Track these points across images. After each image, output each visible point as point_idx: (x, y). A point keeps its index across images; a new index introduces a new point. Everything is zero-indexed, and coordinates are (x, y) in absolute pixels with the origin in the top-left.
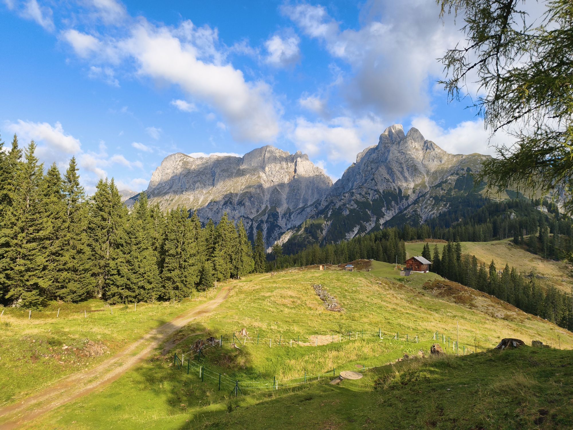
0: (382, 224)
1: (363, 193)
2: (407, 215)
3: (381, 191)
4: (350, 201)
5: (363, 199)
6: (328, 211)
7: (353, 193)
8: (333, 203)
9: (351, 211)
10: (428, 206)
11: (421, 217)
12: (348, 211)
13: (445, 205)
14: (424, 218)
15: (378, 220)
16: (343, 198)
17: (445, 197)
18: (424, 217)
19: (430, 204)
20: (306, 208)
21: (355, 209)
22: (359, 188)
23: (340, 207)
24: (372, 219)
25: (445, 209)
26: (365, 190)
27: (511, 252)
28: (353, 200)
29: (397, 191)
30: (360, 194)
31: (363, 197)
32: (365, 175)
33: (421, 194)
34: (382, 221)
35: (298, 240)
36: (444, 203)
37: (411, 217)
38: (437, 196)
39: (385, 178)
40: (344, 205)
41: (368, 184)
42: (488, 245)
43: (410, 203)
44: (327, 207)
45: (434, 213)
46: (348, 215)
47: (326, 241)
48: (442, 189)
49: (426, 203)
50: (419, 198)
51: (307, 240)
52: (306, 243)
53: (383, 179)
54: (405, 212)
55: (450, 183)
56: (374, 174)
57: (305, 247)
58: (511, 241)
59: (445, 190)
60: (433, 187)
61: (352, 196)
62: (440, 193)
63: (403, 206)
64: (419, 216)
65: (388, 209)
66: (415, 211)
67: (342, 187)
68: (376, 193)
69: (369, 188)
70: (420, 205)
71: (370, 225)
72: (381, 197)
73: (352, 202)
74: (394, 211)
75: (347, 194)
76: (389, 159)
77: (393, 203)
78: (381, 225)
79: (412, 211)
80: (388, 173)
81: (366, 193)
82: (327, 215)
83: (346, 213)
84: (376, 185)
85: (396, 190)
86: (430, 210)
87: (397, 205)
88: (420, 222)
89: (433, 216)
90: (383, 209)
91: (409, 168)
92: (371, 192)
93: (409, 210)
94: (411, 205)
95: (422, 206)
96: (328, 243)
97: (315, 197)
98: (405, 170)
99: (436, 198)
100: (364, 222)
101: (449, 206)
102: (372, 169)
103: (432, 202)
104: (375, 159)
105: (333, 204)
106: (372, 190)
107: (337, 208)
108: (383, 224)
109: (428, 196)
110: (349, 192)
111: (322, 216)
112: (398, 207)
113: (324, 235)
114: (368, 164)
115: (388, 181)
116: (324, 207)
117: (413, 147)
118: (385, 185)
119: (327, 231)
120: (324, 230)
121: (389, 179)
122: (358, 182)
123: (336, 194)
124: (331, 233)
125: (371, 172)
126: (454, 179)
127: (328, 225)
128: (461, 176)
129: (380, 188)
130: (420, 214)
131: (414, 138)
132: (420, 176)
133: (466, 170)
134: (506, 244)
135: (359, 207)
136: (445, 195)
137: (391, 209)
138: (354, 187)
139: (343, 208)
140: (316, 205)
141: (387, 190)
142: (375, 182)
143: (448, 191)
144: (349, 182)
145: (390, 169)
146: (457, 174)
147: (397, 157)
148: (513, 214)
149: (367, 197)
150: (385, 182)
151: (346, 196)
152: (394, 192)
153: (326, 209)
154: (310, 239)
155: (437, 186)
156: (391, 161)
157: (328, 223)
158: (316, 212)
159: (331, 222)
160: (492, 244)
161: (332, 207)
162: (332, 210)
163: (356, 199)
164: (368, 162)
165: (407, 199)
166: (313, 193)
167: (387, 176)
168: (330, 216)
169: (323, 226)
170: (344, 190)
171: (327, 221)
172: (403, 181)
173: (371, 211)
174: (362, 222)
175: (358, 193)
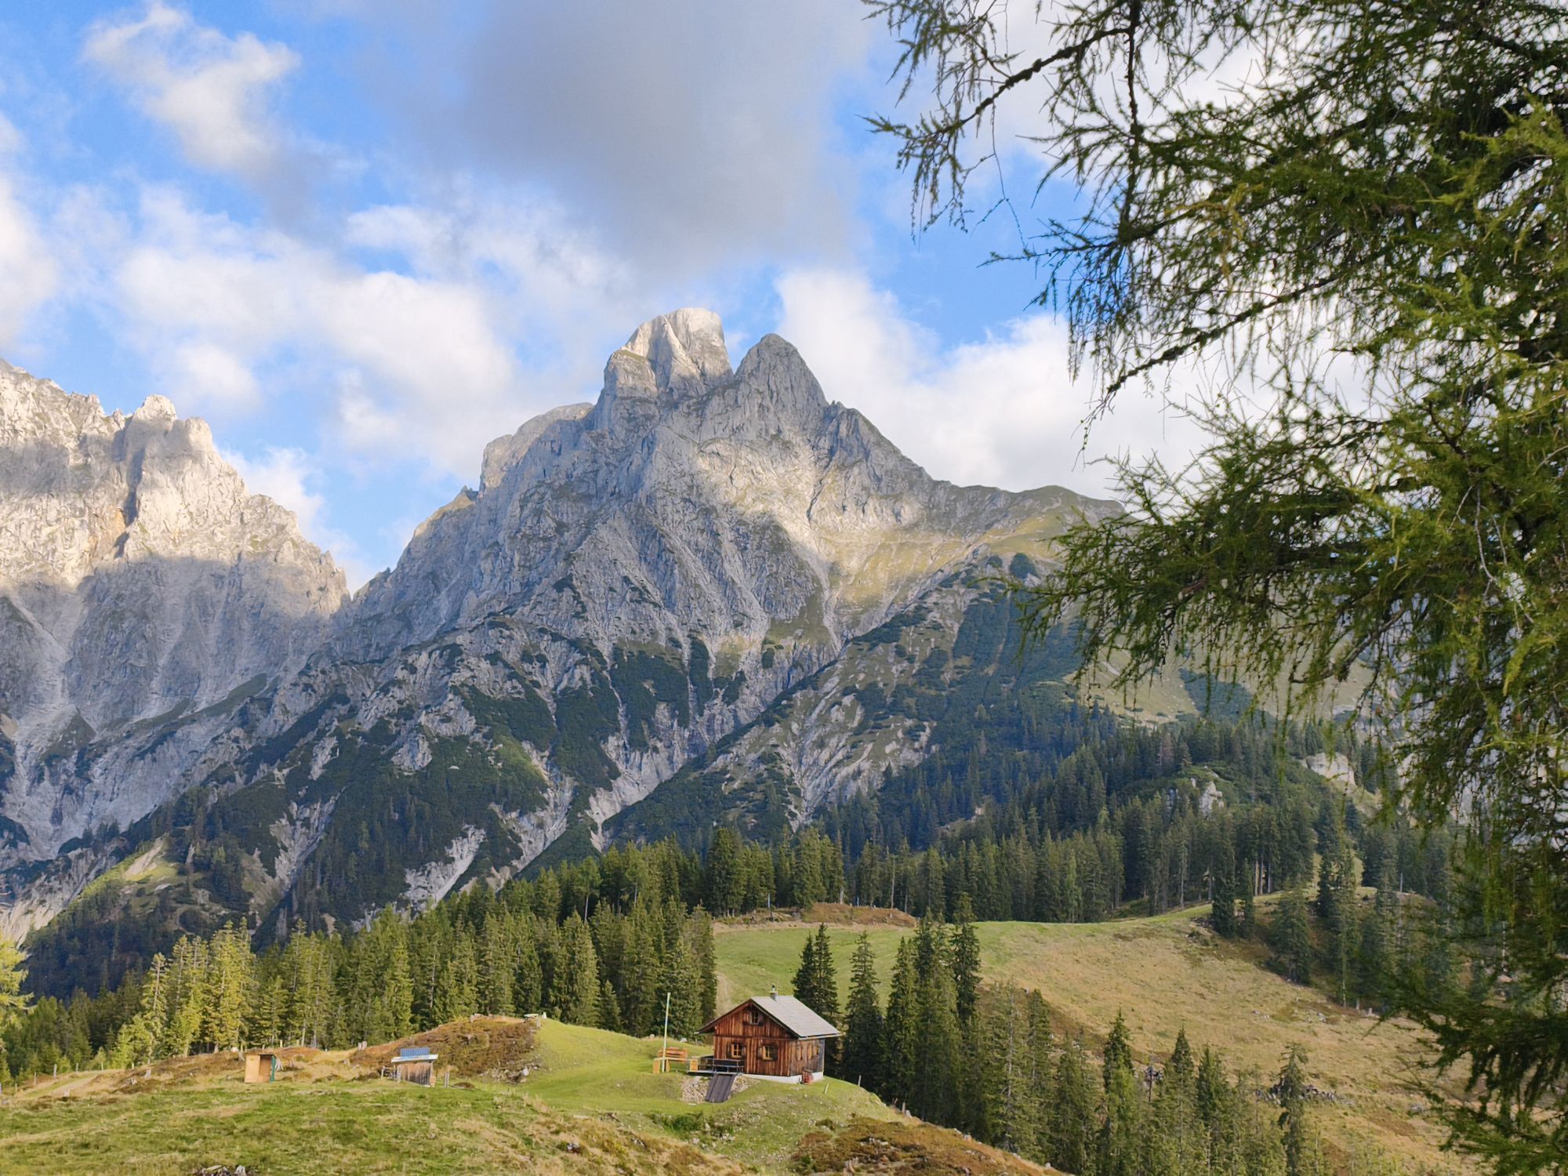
0: (599, 820)
1: (512, 656)
2: (731, 779)
3: (605, 649)
4: (438, 695)
5: (508, 685)
6: (310, 746)
7: (456, 650)
8: (345, 700)
9: (443, 748)
10: (831, 734)
11: (797, 792)
12: (424, 746)
13: (912, 735)
14: (809, 796)
15: (579, 802)
16: (400, 674)
17: (910, 692)
18: (810, 790)
19: (842, 728)
20: (183, 723)
21: (462, 739)
22: (492, 625)
23: (381, 725)
24: (549, 795)
25: (911, 757)
26: (520, 637)
27: (1200, 972)
28: (456, 690)
29: (686, 652)
30: (494, 658)
31: (510, 677)
32: (526, 555)
33: (797, 676)
34: (602, 808)
35: (126, 908)
36: (909, 723)
37: (747, 787)
38: (875, 684)
39: (626, 579)
40: (407, 712)
41: (540, 610)
42: (1100, 936)
43: (745, 718)
44: (308, 722)
45: (858, 773)
46: (422, 774)
47: (290, 914)
48: (900, 653)
49: (823, 720)
50: (787, 694)
51: (182, 909)
52: (173, 925)
53: (617, 585)
54: (720, 762)
55: (936, 627)
56: (569, 558)
57: (168, 952)
58: (1200, 921)
59: (911, 659)
60: (856, 640)
61: (451, 667)
62: (888, 670)
63: (710, 729)
64: (784, 785)
65: (637, 743)
66: (770, 758)
67: (399, 617)
68: (578, 656)
69: (542, 631)
70: (795, 726)
71: (541, 825)
72: (602, 681)
73: (452, 703)
74: (664, 754)
75: (424, 656)
76: (648, 483)
77: (662, 712)
78: (595, 828)
79: (753, 756)
80: (643, 557)
81: (526, 657)
82: (308, 770)
83: (414, 758)
84: (577, 615)
85: (676, 644)
86: (839, 756)
87: (684, 723)
88: (793, 815)
89: (853, 787)
90: (612, 746)
91: (746, 536)
92: (555, 652)
93: (742, 751)
94: (751, 726)
95: (804, 732)
96: (301, 924)
97: (242, 662)
98: (728, 547)
99: (868, 697)
100: (507, 809)
101: (930, 742)
102: (561, 528)
103: (850, 713)
104: (581, 480)
105: (343, 709)
106: (556, 637)
107: (366, 728)
108: (607, 824)
109: (832, 685)
110: (435, 646)
111: (276, 772)
112: (687, 734)
113: (282, 881)
114: (542, 499)
115: (641, 595)
116: (292, 721)
117: (767, 431)
118: (623, 618)
119: (303, 858)
120: (286, 849)
121: (649, 588)
122: (483, 596)
123: (361, 652)
124: (323, 872)
125: (555, 545)
126: (954, 604)
127: (306, 823)
128: (985, 595)
129: (600, 630)
130: (792, 774)
131: (774, 388)
132: (799, 580)
133: (1012, 568)
134: (1179, 932)
135: (486, 730)
136: (911, 682)
137: (651, 743)
138: (461, 621)
139: (399, 733)
140: (243, 712)
141: (635, 643)
142: (577, 597)
143: (926, 662)
144: (439, 593)
145: (654, 536)
146: (970, 582)
147: (687, 479)
148: (1212, 788)
149: (529, 678)
150: (624, 598)
151: (418, 664)
152: (667, 657)
153: (304, 736)
154: (195, 903)
155: (876, 637)
156: (659, 495)
157: (307, 813)
158: (241, 750)
159: (329, 807)
160: (1118, 936)
161: (336, 723)
162: (334, 741)
163: (470, 683)
164: (542, 490)
165: (731, 697)
166: (229, 642)
167: (637, 573)
168: (322, 776)
169: (280, 829)
170: (404, 633)
171: (304, 802)
172: (718, 602)
173: (547, 753)
174: (497, 808)
175: (485, 652)
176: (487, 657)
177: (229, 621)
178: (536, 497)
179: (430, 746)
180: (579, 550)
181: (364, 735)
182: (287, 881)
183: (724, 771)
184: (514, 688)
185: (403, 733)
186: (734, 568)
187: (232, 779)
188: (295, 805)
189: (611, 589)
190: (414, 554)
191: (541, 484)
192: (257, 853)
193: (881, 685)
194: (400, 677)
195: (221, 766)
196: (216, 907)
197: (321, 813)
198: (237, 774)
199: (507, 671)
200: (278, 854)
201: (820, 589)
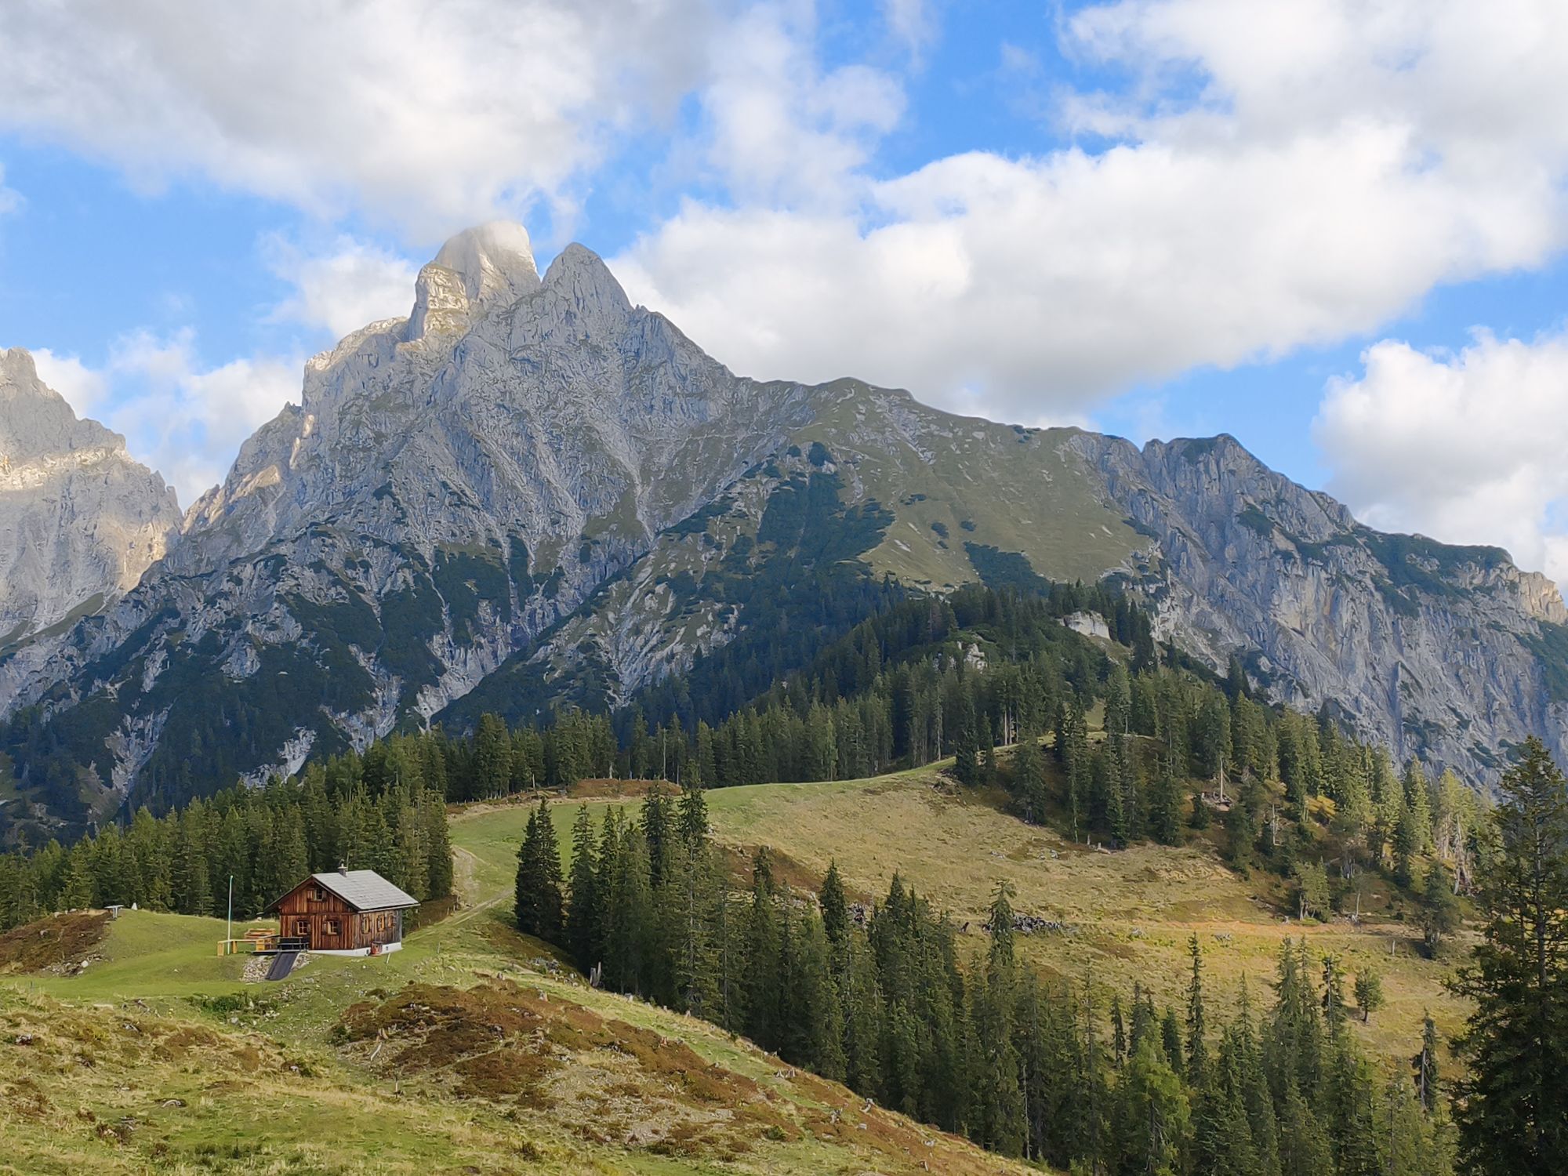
0: (427, 715)
1: (335, 563)
2: (553, 669)
3: (427, 552)
4: (264, 603)
5: (333, 591)
6: (141, 661)
7: (280, 560)
8: (175, 614)
9: (270, 655)
10: (646, 621)
11: (615, 678)
12: (252, 654)
13: (722, 617)
14: (627, 681)
15: (408, 699)
16: (226, 586)
17: (718, 578)
18: (628, 676)
19: (655, 615)
20: (22, 644)
21: (289, 646)
22: (314, 535)
23: (210, 636)
24: (378, 694)
25: (719, 637)
26: (343, 545)
27: (943, 818)
28: (280, 599)
29: (506, 552)
30: (318, 566)
31: (334, 584)
32: (347, 466)
33: (613, 567)
34: (429, 704)
36: (718, 606)
37: (568, 675)
38: (686, 572)
39: (445, 485)
40: (234, 623)
41: (360, 517)
42: (850, 792)
43: (564, 611)
44: (140, 637)
45: (672, 656)
46: (251, 681)
48: (708, 541)
49: (638, 608)
50: (604, 585)
51: (19, 823)
52: (11, 839)
53: (436, 491)
54: (541, 653)
55: (742, 515)
56: (387, 467)
58: (945, 772)
59: (719, 547)
60: (667, 531)
61: (276, 577)
62: (698, 559)
63: (532, 623)
64: (605, 673)
65: (462, 640)
66: (588, 647)
67: (228, 532)
68: (400, 560)
69: (365, 538)
70: (611, 616)
71: (370, 723)
72: (425, 581)
73: (277, 611)
74: (488, 649)
75: (249, 568)
76: (462, 391)
77: (485, 609)
78: (423, 723)
79: (573, 646)
80: (460, 463)
81: (350, 564)
82: (140, 683)
83: (243, 665)
84: (398, 521)
85: (496, 543)
86: (654, 641)
87: (506, 619)
88: (613, 700)
89: (666, 668)
90: (437, 644)
91: (559, 438)
92: (376, 557)
93: (561, 642)
94: (570, 617)
95: (620, 620)
97: (78, 583)
98: (543, 450)
99: (680, 585)
100: (336, 711)
101: (739, 622)
102: (379, 438)
103: (663, 602)
104: (397, 391)
105: (174, 623)
106: (378, 543)
107: (196, 639)
108: (435, 719)
109: (645, 575)
110: (262, 557)
111: (108, 686)
112: (509, 629)
113: (119, 791)
114: (360, 412)
115: (459, 500)
116: (124, 637)
117: (575, 337)
118: (443, 521)
119: (138, 768)
120: (122, 761)
121: (468, 492)
122: (307, 507)
123: (193, 567)
124: (158, 781)
125: (374, 454)
126: (758, 493)
127: (141, 734)
128: (787, 483)
129: (421, 534)
130: (610, 661)
131: (579, 295)
132: (611, 477)
133: (809, 456)
134: (925, 783)
135: (313, 635)
136: (719, 568)
137: (475, 638)
138: (286, 532)
139: (227, 642)
140: (79, 631)
141: (454, 545)
142: (396, 504)
143: (733, 548)
144: (266, 505)
145: (470, 442)
146: (772, 472)
147: (500, 385)
148: (975, 650)
149: (353, 583)
150: (443, 504)
151: (243, 576)
152: (488, 557)
153: (137, 650)
154: (32, 817)
155: (685, 528)
156: (473, 402)
157: (141, 724)
158: (75, 667)
159: (163, 717)
160: (867, 791)
161: (165, 636)
162: (164, 654)
163: (295, 591)
164: (360, 402)
165: (551, 591)
166: (63, 565)
167: (455, 477)
168: (153, 689)
169: (115, 741)
170: (234, 547)
171: (138, 714)
172: (534, 502)
173: (374, 655)
174: (327, 710)
175: (308, 561)
176: (311, 565)
177: (63, 544)
178: (354, 409)
179: (258, 654)
180: (396, 459)
181: (192, 646)
182: (124, 791)
183: (545, 662)
184: (338, 594)
185: (232, 643)
186: (549, 469)
187: (68, 696)
188: (128, 717)
189: (431, 495)
190: (241, 471)
191: (358, 396)
192: (93, 765)
193: (691, 572)
194: (226, 589)
195: (56, 684)
196: (53, 820)
197: (155, 723)
198: (72, 691)
199: (331, 578)
200: (114, 766)
201: (633, 485)
